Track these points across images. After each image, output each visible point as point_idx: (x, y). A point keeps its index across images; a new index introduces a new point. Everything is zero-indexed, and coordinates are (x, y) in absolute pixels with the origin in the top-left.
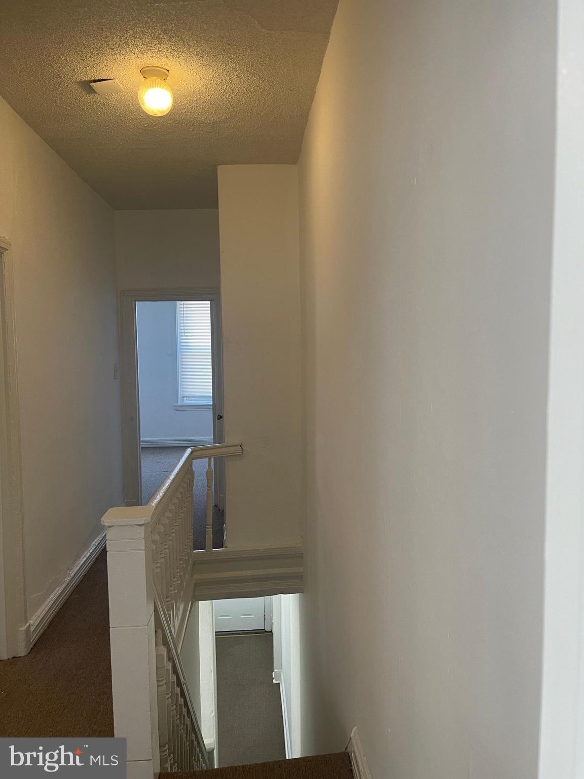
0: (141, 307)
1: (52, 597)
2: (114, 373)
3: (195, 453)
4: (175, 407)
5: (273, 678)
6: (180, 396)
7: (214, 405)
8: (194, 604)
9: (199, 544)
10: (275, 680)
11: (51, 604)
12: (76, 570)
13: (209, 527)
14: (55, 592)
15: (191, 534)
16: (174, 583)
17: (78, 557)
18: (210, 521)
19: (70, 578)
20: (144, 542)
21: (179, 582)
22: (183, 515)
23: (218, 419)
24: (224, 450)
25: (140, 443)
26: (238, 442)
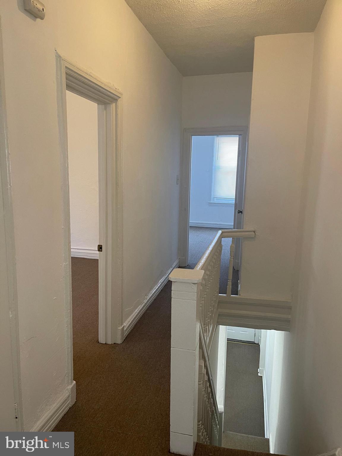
0: (195, 139)
1: (137, 311)
2: (177, 181)
3: (224, 234)
4: (209, 204)
5: (258, 373)
6: (212, 197)
7: (236, 204)
8: (217, 327)
9: (223, 290)
10: (260, 374)
11: (136, 315)
12: (150, 296)
13: (230, 281)
14: (138, 308)
15: (218, 284)
16: (208, 315)
17: (151, 289)
18: (230, 277)
19: (146, 301)
20: (196, 295)
21: (211, 315)
22: (215, 272)
23: (238, 213)
24: (243, 233)
25: (189, 224)
26: (252, 229)
